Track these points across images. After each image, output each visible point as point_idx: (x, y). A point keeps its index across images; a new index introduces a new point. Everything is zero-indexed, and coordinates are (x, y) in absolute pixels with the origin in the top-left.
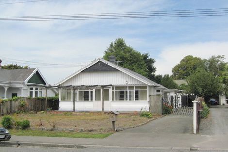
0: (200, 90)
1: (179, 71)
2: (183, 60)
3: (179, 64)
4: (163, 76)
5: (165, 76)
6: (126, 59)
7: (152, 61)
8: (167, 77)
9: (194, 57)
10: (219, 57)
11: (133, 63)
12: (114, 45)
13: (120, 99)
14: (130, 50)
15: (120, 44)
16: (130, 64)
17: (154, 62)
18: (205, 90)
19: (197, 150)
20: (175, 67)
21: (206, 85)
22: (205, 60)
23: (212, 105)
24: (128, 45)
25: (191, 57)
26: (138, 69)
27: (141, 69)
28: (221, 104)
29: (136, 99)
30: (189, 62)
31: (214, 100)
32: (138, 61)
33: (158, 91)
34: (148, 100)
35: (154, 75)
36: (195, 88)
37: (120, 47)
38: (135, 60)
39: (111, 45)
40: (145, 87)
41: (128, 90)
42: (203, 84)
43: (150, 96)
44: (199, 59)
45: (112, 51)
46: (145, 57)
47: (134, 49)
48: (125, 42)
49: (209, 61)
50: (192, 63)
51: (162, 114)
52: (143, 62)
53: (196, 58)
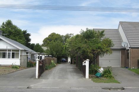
0: (55, 53)
1: (47, 41)
2: (50, 35)
3: (47, 38)
4: (36, 44)
5: (37, 44)
6: (12, 32)
7: (29, 35)
8: (38, 45)
9: (56, 34)
10: (71, 34)
11: (16, 35)
12: (5, 23)
13: (3, 58)
14: (15, 27)
15: (9, 23)
16: (14, 36)
17: (30, 36)
18: (58, 53)
19: (31, 88)
20: (45, 39)
21: (58, 50)
22: (63, 36)
23: (63, 62)
24: (14, 25)
25: (55, 33)
26: (19, 39)
27: (22, 39)
28: (68, 62)
29: (12, 58)
30: (53, 36)
31: (64, 59)
32: (19, 34)
33: (27, 53)
34: (20, 58)
35: (30, 43)
36: (52, 52)
37: (9, 25)
38: (18, 34)
39: (3, 24)
40: (18, 50)
41: (7, 52)
42: (57, 50)
43: (21, 56)
44: (59, 35)
45: (3, 27)
46: (25, 32)
47: (18, 27)
48: (12, 22)
49: (65, 36)
50: (55, 38)
51: (27, 67)
52: (23, 35)
53: (58, 35)
